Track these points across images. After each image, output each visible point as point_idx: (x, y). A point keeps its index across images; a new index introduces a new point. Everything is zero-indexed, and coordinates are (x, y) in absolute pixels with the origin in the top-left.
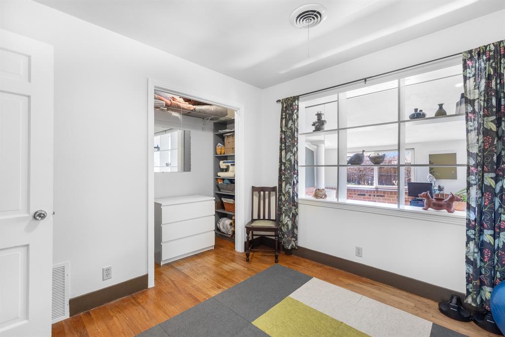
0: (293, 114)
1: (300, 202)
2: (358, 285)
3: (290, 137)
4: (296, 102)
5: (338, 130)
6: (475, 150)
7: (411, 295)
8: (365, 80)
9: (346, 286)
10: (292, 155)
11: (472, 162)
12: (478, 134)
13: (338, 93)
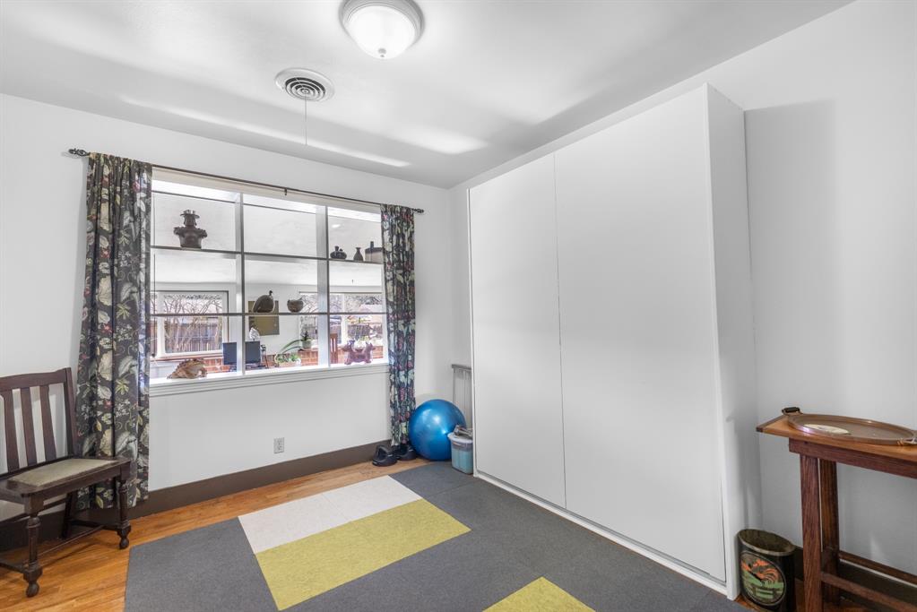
0: (133, 198)
1: (151, 392)
2: (297, 490)
3: (127, 248)
4: (145, 175)
5: (243, 253)
6: (391, 299)
7: (347, 468)
8: (286, 190)
9: (289, 498)
10: (135, 289)
11: (391, 311)
12: (393, 285)
13: (242, 193)
